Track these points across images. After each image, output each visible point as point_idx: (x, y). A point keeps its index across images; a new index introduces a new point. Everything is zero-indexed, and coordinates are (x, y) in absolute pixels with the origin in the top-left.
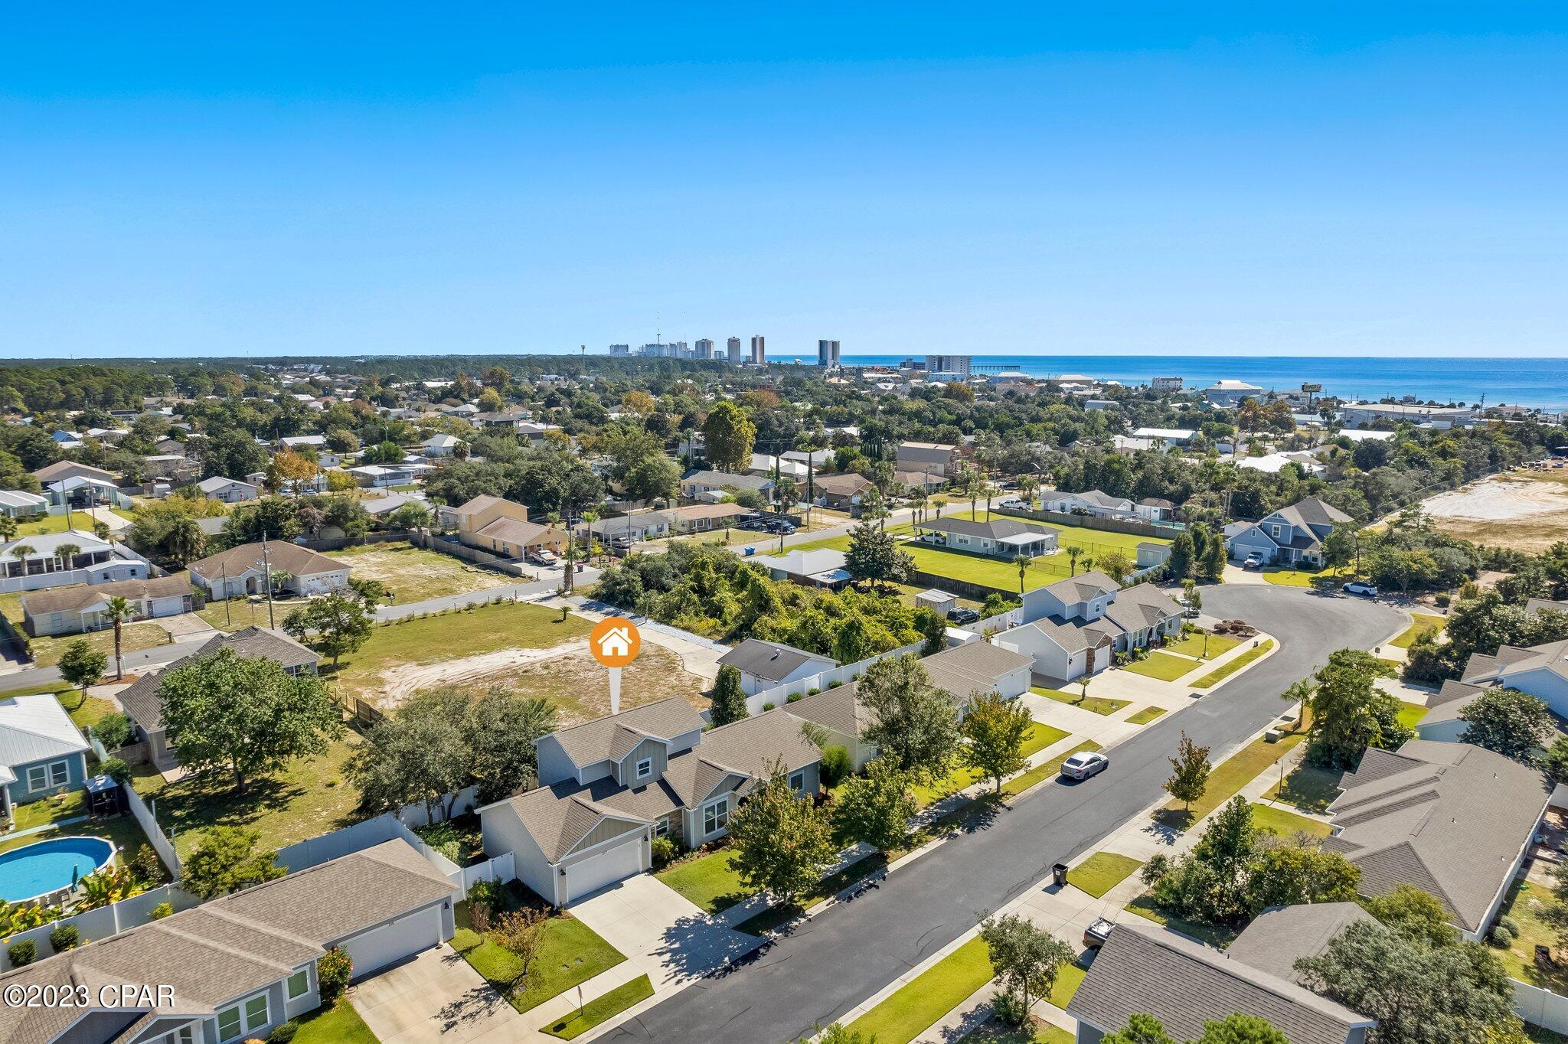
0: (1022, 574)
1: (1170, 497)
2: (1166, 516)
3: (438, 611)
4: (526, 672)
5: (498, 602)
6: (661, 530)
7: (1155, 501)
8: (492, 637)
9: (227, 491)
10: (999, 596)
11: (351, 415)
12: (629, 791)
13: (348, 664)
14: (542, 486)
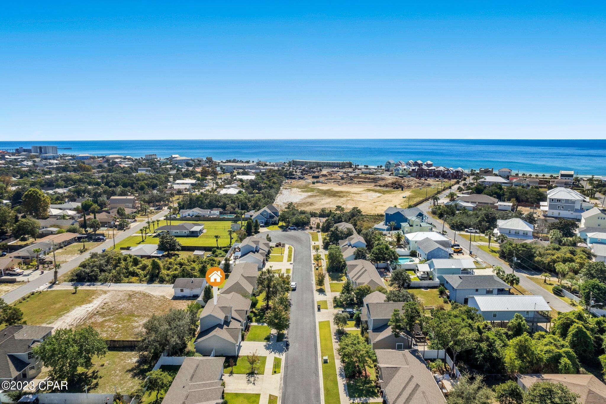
0: (217, 240)
1: (220, 207)
2: (221, 213)
5: (33, 293)
6: (50, 249)
7: (217, 209)
10: (215, 248)
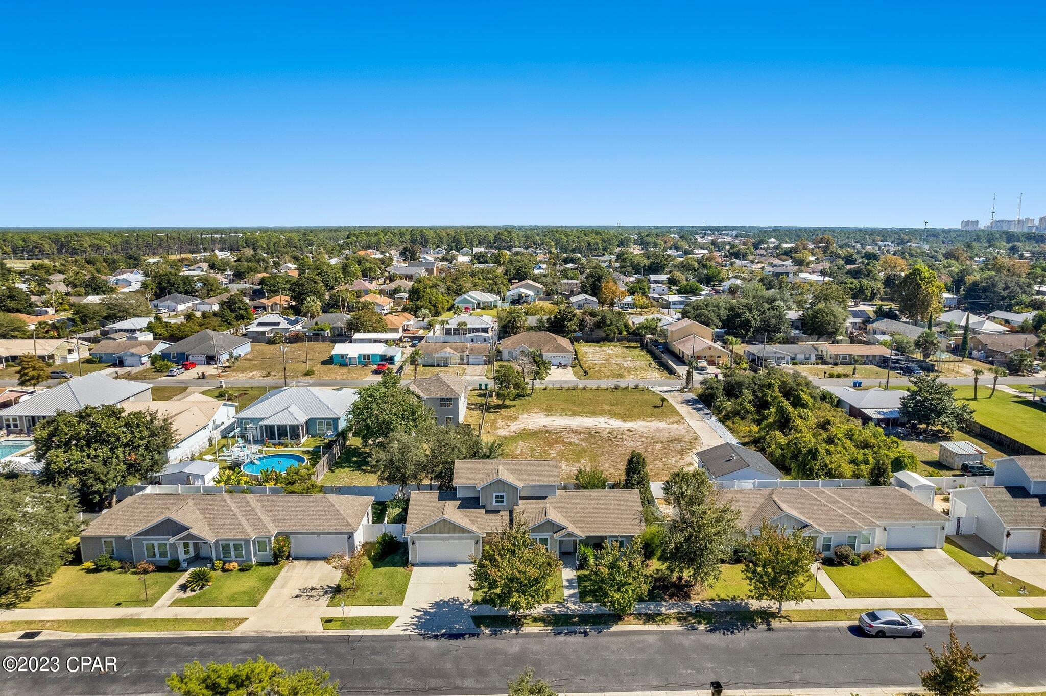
3: (594, 387)
4: (596, 433)
5: (636, 387)
6: (808, 358)
8: (606, 408)
9: (582, 302)
11: (695, 263)
12: (484, 510)
13: (514, 406)
14: (740, 317)
